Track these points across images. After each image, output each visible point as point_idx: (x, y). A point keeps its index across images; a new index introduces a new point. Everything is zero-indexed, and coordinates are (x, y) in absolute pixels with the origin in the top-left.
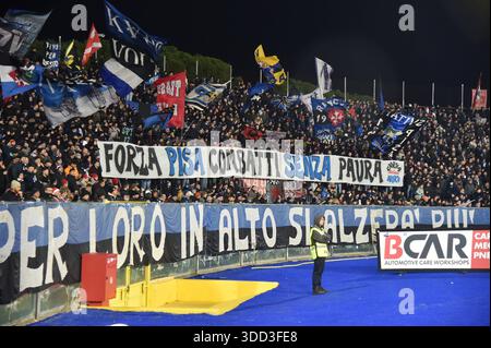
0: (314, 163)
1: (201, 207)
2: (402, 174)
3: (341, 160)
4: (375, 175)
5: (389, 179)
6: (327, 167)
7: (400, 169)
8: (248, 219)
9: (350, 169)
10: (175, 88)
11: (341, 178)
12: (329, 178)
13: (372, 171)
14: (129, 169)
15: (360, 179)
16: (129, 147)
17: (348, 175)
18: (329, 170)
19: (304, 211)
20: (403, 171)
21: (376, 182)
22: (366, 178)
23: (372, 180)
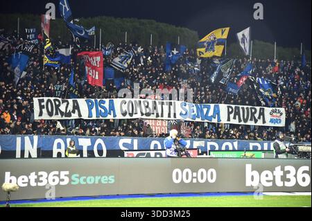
0: (205, 110)
1: (36, 138)
2: (283, 118)
3: (228, 107)
4: (259, 118)
5: (271, 121)
6: (217, 112)
7: (281, 114)
8: (80, 144)
9: (237, 113)
10: (97, 62)
11: (229, 120)
12: (219, 120)
13: (257, 115)
14: (57, 114)
15: (245, 121)
16: (55, 100)
17: (235, 118)
18: (218, 114)
19: (132, 142)
20: (284, 115)
21: (260, 123)
22: (251, 120)
23: (256, 121)
